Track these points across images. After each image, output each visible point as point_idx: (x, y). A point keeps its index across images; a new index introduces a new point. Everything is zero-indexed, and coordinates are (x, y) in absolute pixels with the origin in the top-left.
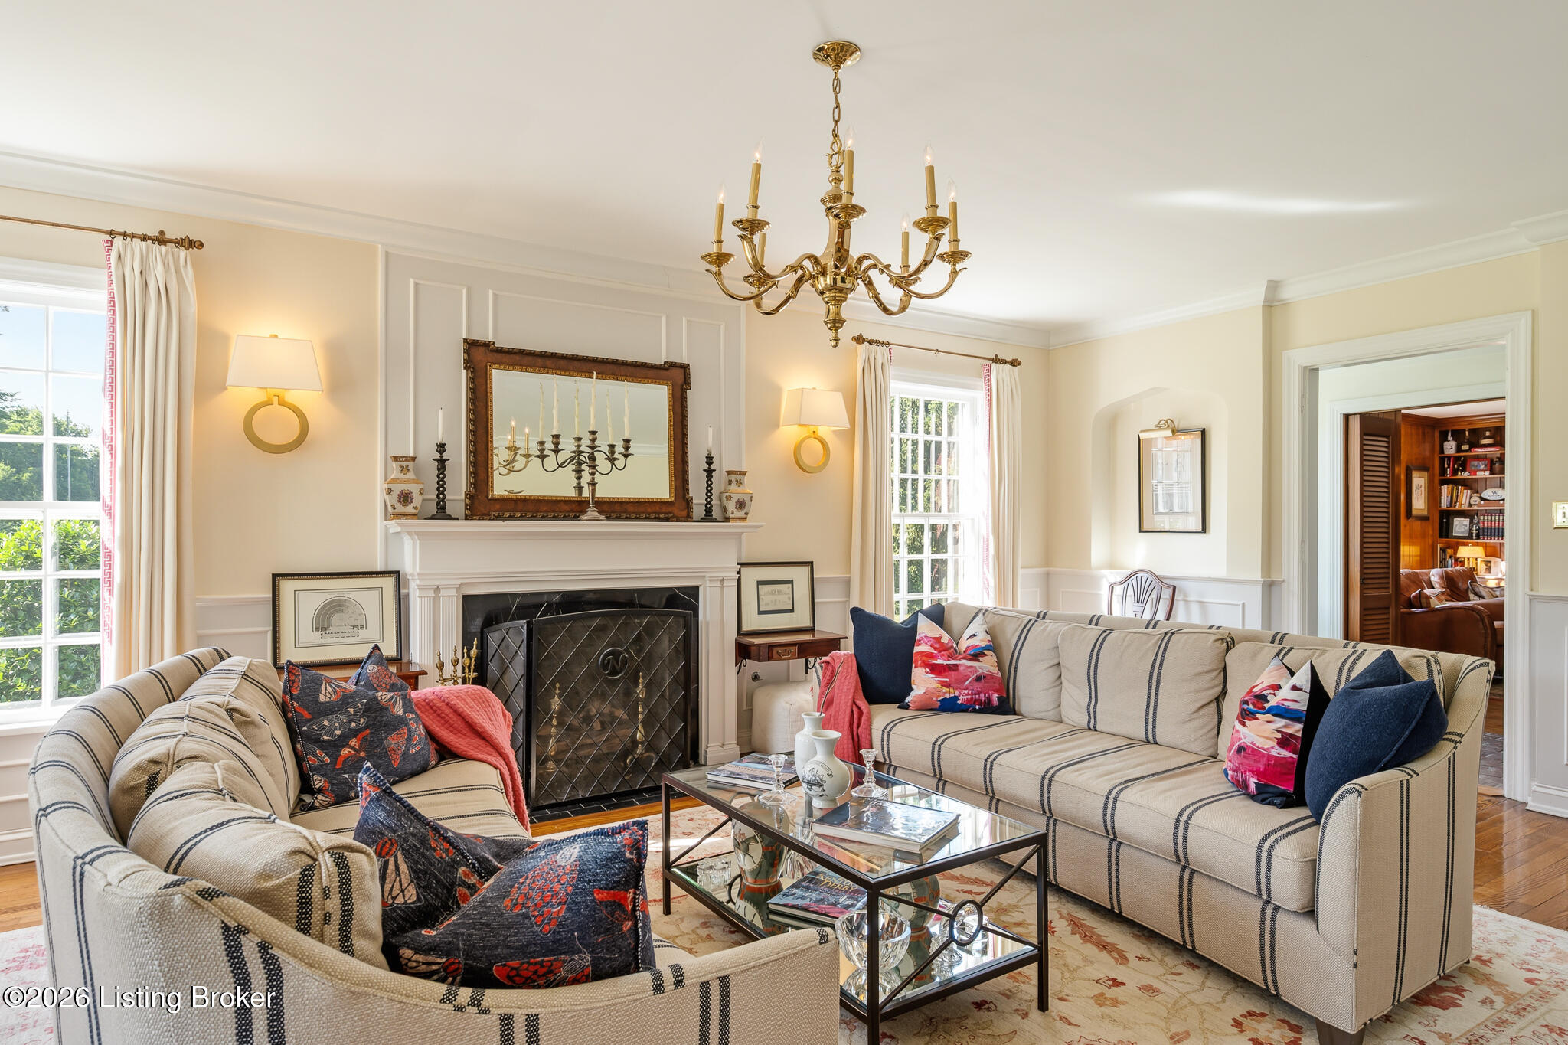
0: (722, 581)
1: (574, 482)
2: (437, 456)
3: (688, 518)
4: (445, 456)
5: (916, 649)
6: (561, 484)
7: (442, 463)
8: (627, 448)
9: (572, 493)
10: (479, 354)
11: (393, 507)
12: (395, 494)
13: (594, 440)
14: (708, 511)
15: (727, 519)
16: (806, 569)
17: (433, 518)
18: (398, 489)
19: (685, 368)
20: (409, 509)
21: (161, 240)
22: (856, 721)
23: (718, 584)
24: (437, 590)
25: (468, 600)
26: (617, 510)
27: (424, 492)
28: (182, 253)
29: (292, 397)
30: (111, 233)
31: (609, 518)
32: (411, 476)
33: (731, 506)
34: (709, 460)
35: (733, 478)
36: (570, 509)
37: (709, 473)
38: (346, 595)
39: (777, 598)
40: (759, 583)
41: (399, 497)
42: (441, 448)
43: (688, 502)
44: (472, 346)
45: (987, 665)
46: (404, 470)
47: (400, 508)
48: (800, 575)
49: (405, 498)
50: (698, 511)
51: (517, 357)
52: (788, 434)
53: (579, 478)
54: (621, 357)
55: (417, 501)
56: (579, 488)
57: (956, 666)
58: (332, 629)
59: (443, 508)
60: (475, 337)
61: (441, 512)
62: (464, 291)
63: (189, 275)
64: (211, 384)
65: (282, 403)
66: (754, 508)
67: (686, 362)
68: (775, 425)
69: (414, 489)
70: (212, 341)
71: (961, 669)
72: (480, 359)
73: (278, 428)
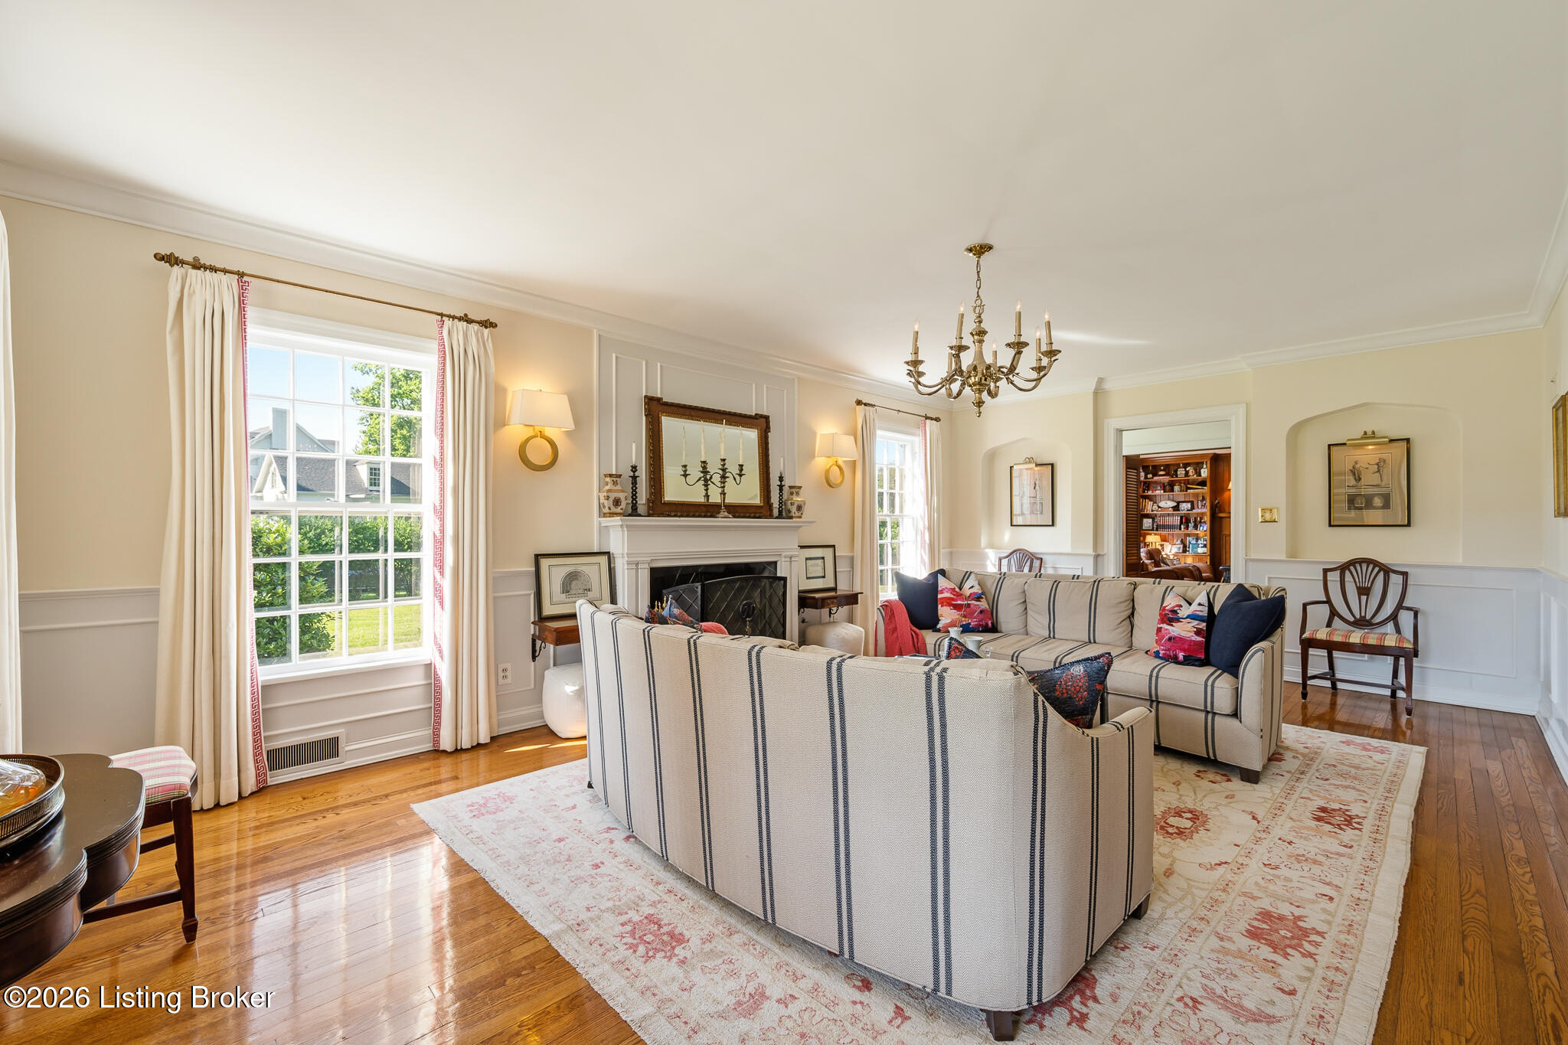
0: (791, 557)
1: (704, 493)
2: (632, 474)
3: (771, 516)
4: (637, 474)
5: (940, 596)
6: (696, 494)
7: (634, 478)
8: (741, 470)
9: (702, 500)
10: (654, 405)
11: (610, 508)
12: (611, 500)
13: (724, 465)
14: (780, 512)
15: (791, 518)
16: (831, 549)
17: (630, 515)
18: (613, 496)
19: (767, 418)
20: (618, 510)
21: (466, 319)
22: (915, 640)
23: (788, 559)
24: (637, 564)
25: (653, 571)
26: (739, 511)
27: (625, 497)
28: (486, 331)
30: (442, 315)
31: (734, 517)
32: (619, 487)
33: (794, 509)
34: (781, 479)
35: (794, 490)
36: (708, 510)
37: (781, 487)
38: (580, 568)
39: (816, 568)
40: (807, 559)
41: (614, 501)
42: (634, 468)
43: (770, 506)
44: (649, 400)
45: (983, 604)
46: (615, 483)
47: (614, 510)
48: (828, 553)
49: (616, 502)
50: (776, 512)
51: (676, 409)
52: (821, 463)
53: (707, 490)
54: (722, 409)
55: (623, 505)
56: (707, 496)
57: (969, 604)
58: (572, 592)
59: (636, 509)
60: (651, 394)
61: (634, 512)
62: (644, 363)
63: (490, 346)
64: (501, 422)
65: (542, 436)
66: (806, 510)
67: (765, 413)
68: (813, 456)
69: (622, 496)
70: (501, 391)
71: (972, 606)
72: (656, 408)
73: (539, 453)
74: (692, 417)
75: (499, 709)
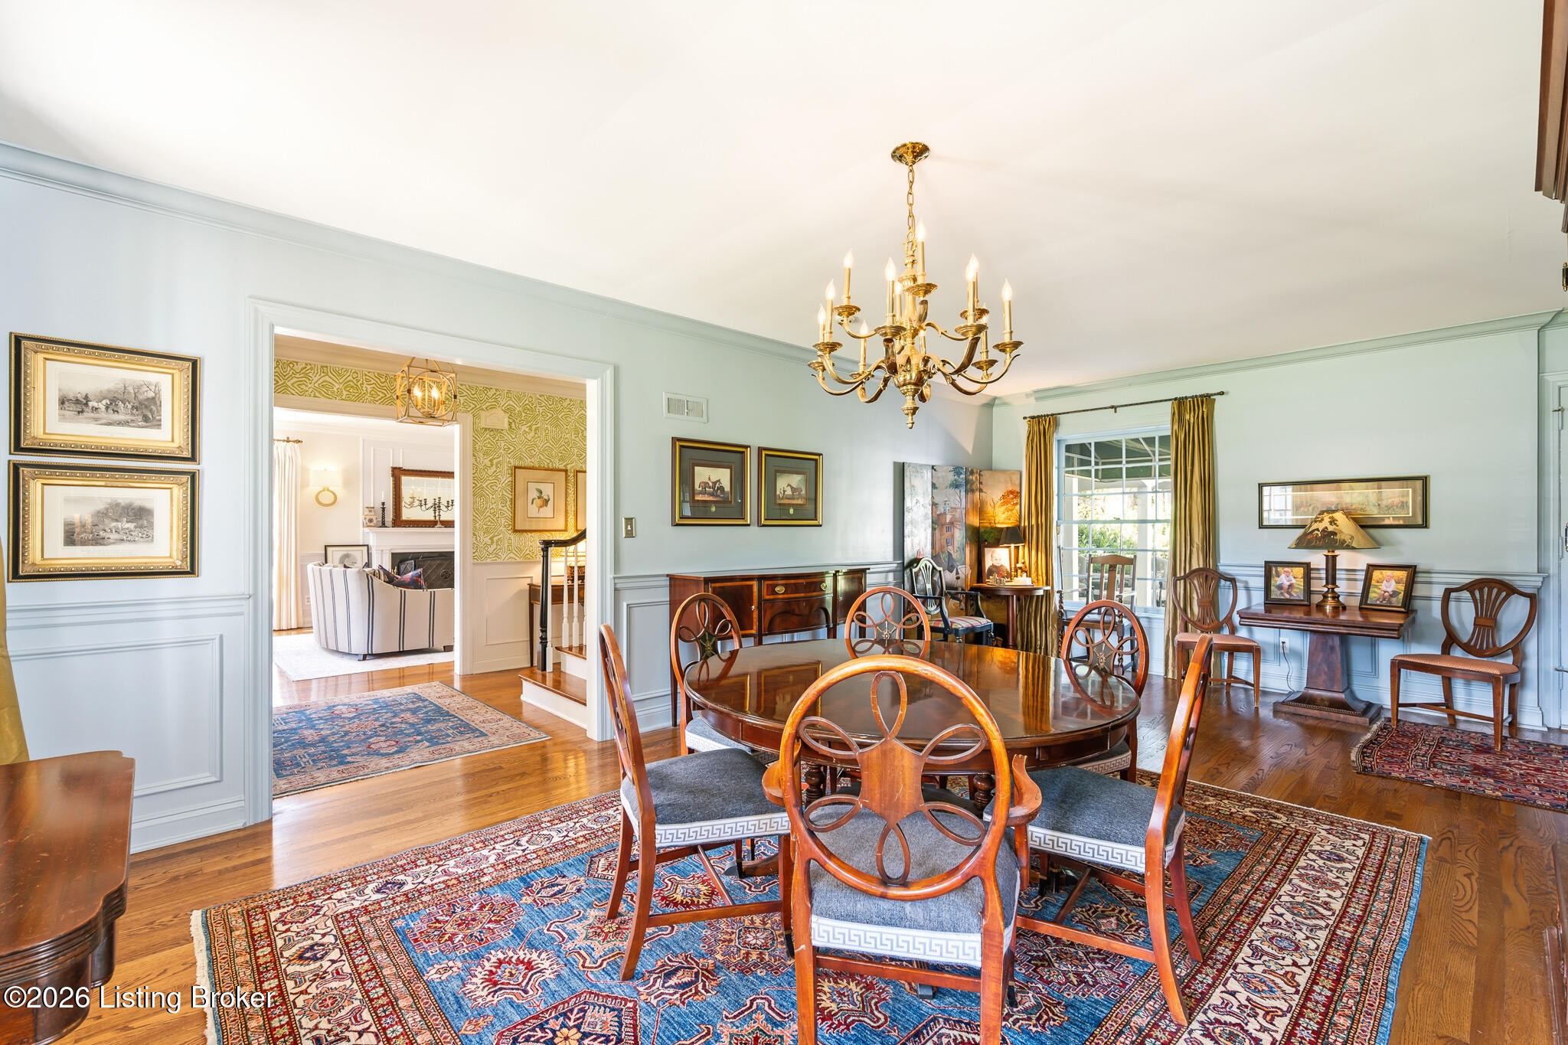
1: (433, 514)
2: (382, 506)
4: (385, 506)
6: (429, 516)
7: (383, 509)
9: (433, 519)
10: (397, 471)
11: (367, 524)
12: (367, 519)
13: (440, 500)
17: (380, 527)
18: (368, 517)
21: (288, 441)
24: (384, 551)
25: (393, 555)
26: (448, 524)
27: (377, 518)
28: (296, 445)
29: (331, 489)
31: (445, 527)
32: (373, 513)
36: (432, 524)
38: (350, 553)
41: (369, 520)
42: (383, 504)
44: (394, 469)
46: (371, 511)
47: (369, 524)
49: (371, 521)
51: (411, 472)
53: (435, 514)
55: (375, 522)
56: (435, 516)
60: (396, 466)
61: (383, 525)
62: (392, 452)
63: (298, 452)
64: (304, 484)
65: (328, 490)
69: (374, 518)
70: (305, 472)
72: (397, 473)
73: (327, 498)
74: (421, 476)
75: (304, 616)
